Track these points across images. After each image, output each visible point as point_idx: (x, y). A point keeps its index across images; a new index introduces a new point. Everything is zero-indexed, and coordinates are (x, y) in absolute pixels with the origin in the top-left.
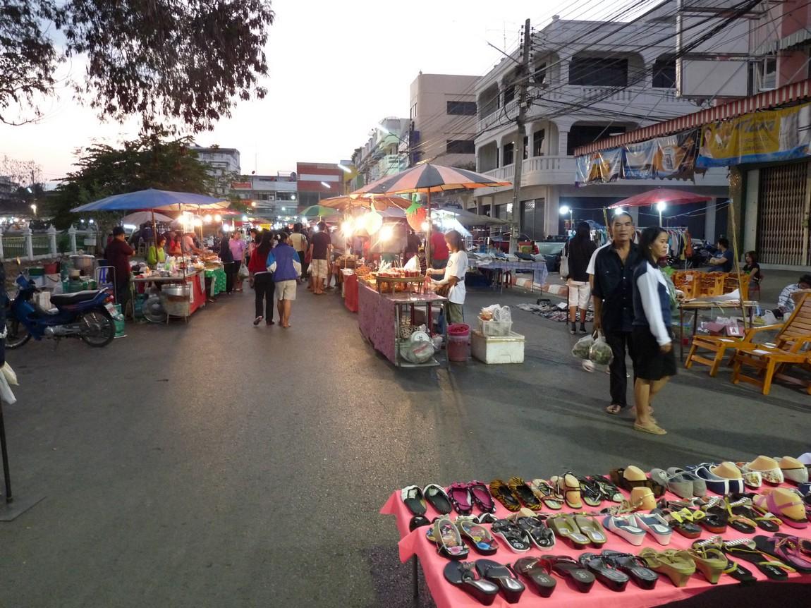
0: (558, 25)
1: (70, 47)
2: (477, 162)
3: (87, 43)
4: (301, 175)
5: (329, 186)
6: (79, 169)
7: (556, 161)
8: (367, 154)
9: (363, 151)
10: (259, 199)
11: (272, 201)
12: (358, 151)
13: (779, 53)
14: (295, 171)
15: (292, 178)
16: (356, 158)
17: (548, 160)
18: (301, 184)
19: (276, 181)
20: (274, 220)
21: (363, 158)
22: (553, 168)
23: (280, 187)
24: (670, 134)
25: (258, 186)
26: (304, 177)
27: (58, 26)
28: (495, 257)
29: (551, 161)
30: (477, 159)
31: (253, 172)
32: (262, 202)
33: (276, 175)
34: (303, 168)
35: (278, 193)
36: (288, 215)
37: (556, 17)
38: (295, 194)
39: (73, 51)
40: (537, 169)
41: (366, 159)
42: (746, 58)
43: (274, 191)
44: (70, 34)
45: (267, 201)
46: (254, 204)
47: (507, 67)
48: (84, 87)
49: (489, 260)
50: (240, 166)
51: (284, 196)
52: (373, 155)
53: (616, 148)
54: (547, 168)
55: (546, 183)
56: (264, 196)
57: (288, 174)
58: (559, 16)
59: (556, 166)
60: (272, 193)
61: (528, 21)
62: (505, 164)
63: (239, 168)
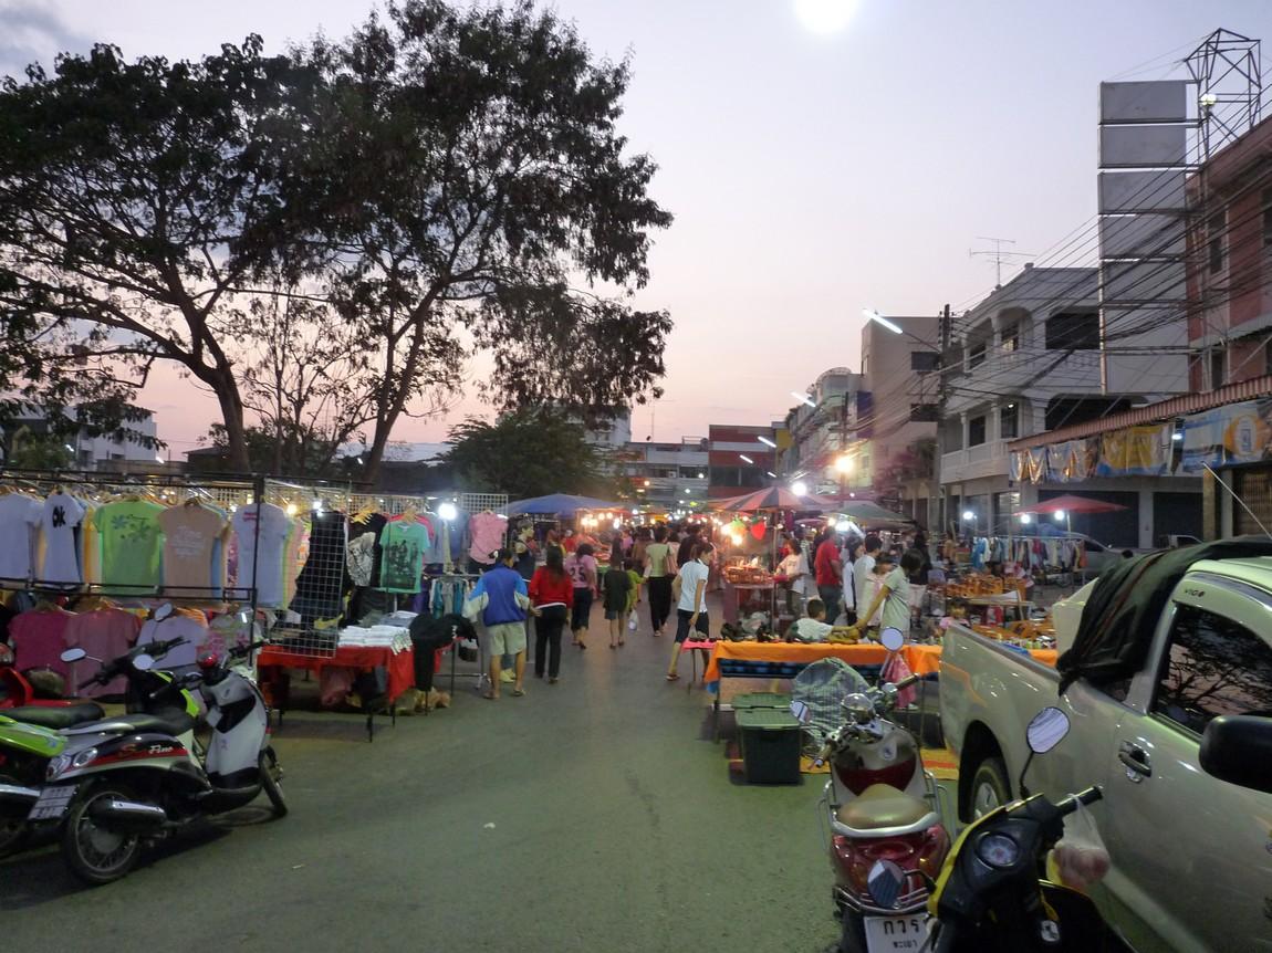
0: (1032, 275)
1: (476, 346)
3: (492, 340)
4: (715, 443)
6: (449, 448)
8: (805, 417)
9: (800, 412)
10: (655, 476)
11: (673, 479)
12: (794, 411)
13: (1229, 344)
14: (707, 436)
15: (703, 447)
16: (791, 422)
18: (714, 455)
19: (679, 450)
20: (674, 506)
21: (799, 423)
23: (685, 459)
24: (1081, 438)
25: (654, 458)
26: (719, 446)
27: (467, 326)
31: (648, 438)
32: (658, 481)
33: (680, 442)
34: (718, 433)
35: (681, 468)
36: (694, 499)
37: (1029, 266)
38: (705, 470)
39: (478, 348)
41: (803, 424)
42: (1186, 351)
43: (676, 465)
44: (477, 333)
45: (665, 479)
46: (647, 483)
47: (979, 317)
48: (489, 384)
50: (632, 429)
51: (690, 472)
52: (812, 420)
53: (1041, 447)
56: (661, 472)
57: (698, 442)
58: (1032, 264)
60: (673, 467)
61: (947, 307)
62: (972, 443)
63: (629, 433)
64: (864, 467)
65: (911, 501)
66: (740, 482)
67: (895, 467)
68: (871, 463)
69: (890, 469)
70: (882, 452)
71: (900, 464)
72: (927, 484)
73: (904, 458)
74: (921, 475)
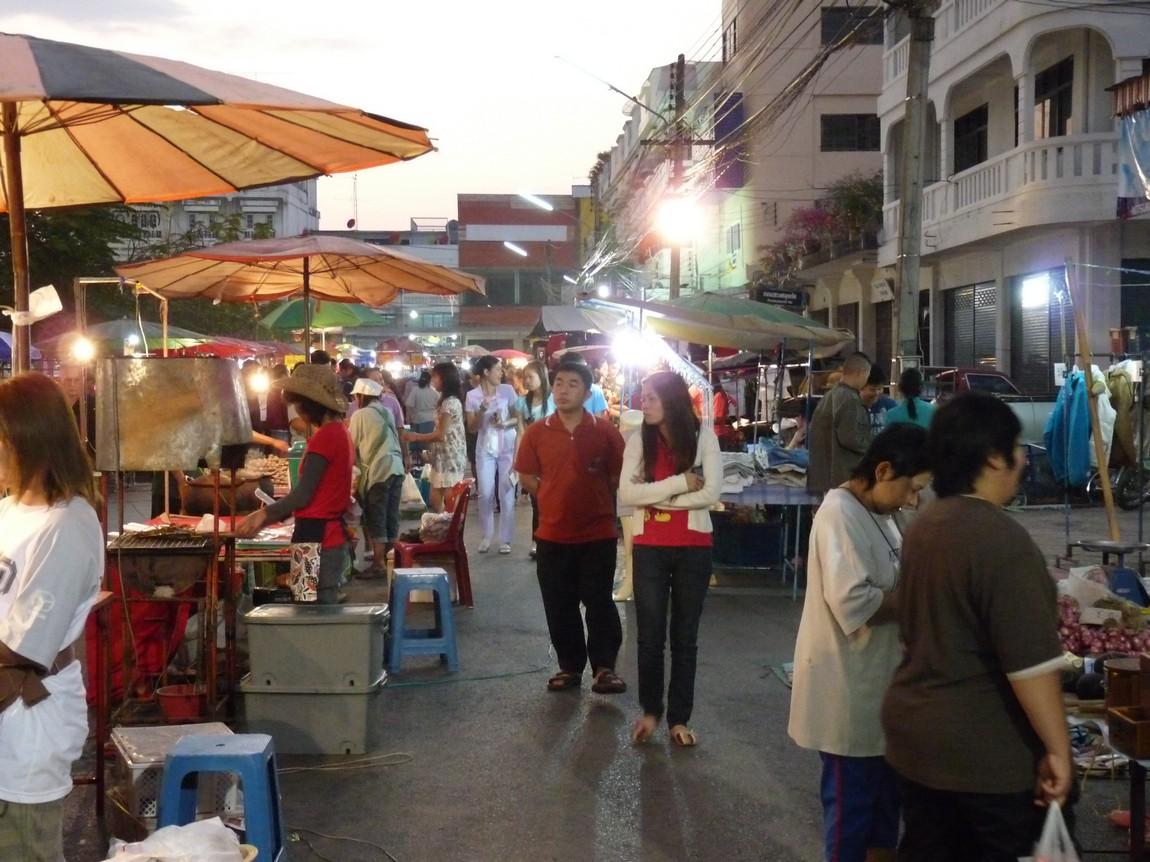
2: (885, 167)
4: (471, 227)
5: (523, 253)
7: (1106, 152)
8: (621, 165)
9: (613, 157)
12: (604, 157)
14: (455, 216)
15: (448, 235)
16: (601, 178)
17: (1077, 146)
18: (469, 250)
19: (409, 243)
21: (613, 177)
22: (1097, 171)
26: (476, 233)
28: (765, 464)
29: (1088, 153)
30: (886, 157)
31: (351, 223)
33: (407, 228)
34: (474, 208)
40: (1044, 177)
49: (743, 474)
54: (1078, 171)
55: (1078, 218)
59: (1106, 167)
62: (959, 166)
63: (314, 213)
64: (732, 248)
65: (825, 311)
66: (517, 297)
67: (792, 241)
68: (746, 239)
69: (781, 247)
70: (766, 211)
71: (802, 233)
72: (856, 271)
73: (813, 218)
74: (846, 249)
